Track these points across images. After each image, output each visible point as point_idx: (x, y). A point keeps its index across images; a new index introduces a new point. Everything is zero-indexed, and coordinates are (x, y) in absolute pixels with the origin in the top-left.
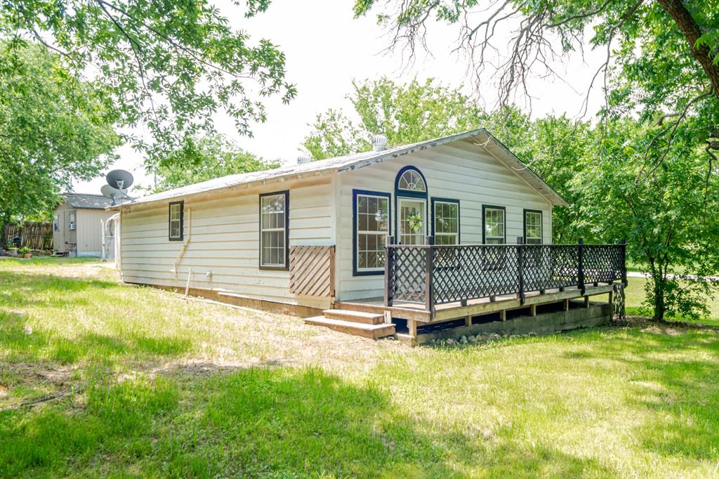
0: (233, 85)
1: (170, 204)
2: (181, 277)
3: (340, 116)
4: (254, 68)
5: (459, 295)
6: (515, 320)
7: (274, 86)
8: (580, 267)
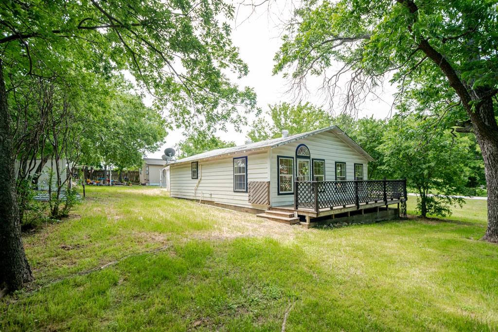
0: (232, 109)
1: (192, 163)
2: (197, 195)
3: (264, 120)
4: (242, 101)
5: (329, 204)
6: (354, 216)
7: (252, 108)
8: (385, 191)
